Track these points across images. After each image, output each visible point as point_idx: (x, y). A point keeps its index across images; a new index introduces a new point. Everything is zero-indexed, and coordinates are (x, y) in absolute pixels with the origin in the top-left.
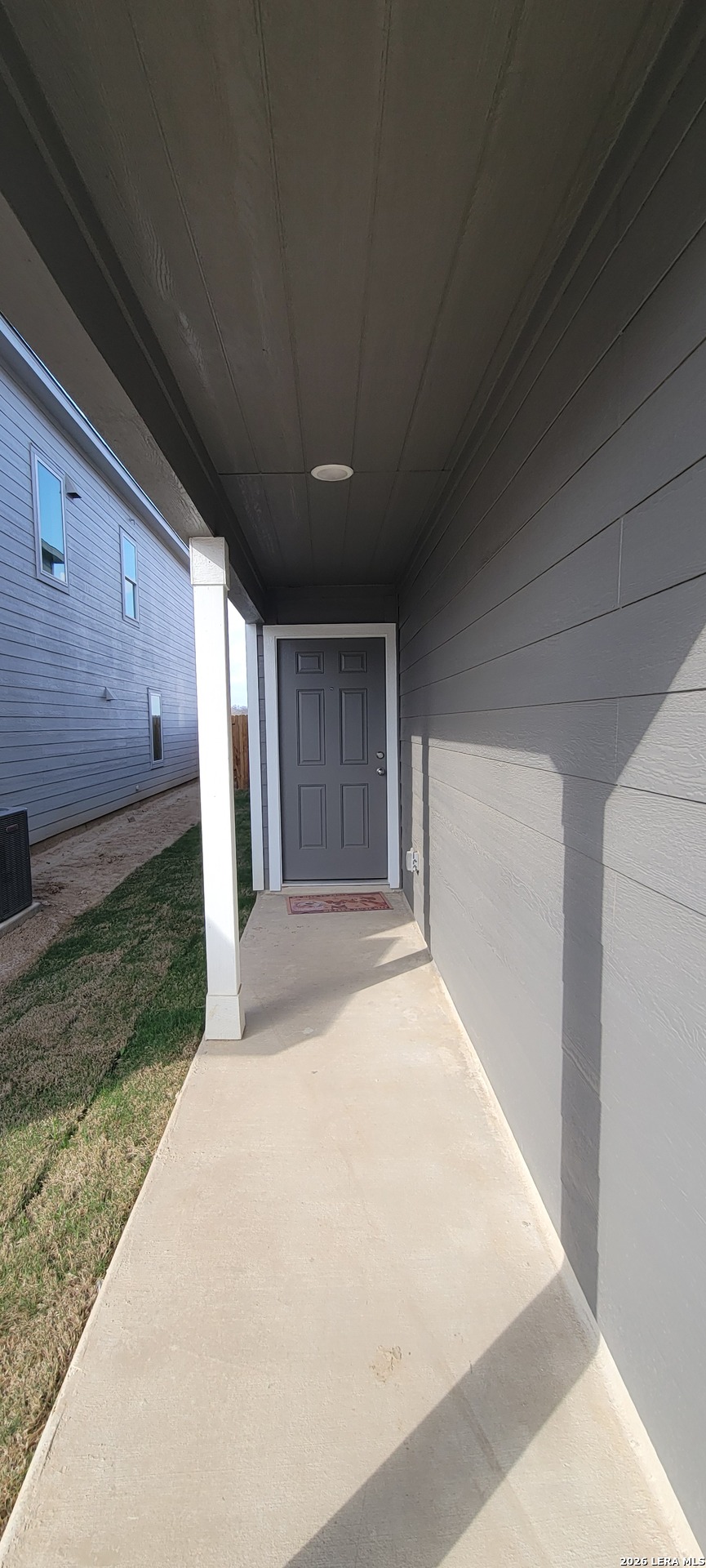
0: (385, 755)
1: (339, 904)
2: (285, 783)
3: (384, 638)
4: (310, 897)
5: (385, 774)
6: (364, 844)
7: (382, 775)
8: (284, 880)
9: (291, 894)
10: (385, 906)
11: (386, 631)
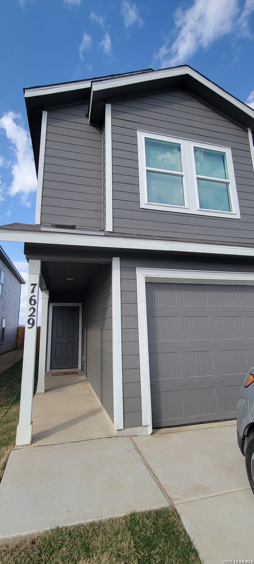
0: (78, 335)
1: (65, 374)
2: (52, 344)
3: (79, 307)
4: (57, 373)
5: (78, 340)
6: (72, 358)
7: (77, 340)
8: (50, 369)
9: (52, 373)
10: (77, 373)
11: (80, 305)
